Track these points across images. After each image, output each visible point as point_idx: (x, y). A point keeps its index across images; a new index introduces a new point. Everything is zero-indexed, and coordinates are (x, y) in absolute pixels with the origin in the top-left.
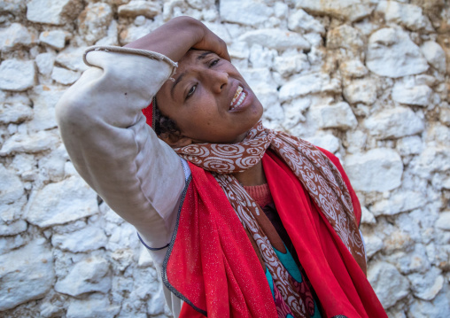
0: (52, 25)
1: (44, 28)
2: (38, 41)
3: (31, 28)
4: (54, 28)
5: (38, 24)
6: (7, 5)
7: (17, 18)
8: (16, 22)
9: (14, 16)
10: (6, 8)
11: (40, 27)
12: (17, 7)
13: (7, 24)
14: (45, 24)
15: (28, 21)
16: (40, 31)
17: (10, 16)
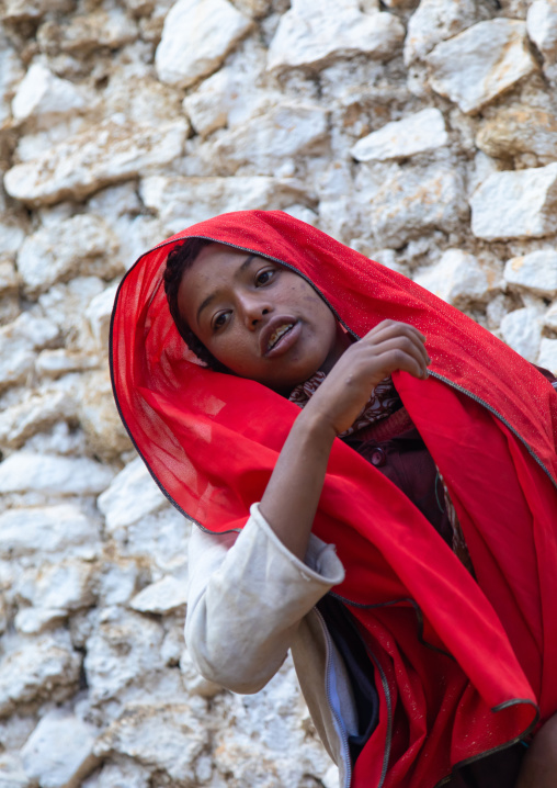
0: (529, 240)
1: (513, 249)
2: (502, 284)
3: (484, 255)
4: (534, 244)
5: (500, 242)
6: (429, 212)
7: (454, 238)
8: (450, 247)
9: (446, 234)
10: (428, 220)
11: (502, 248)
12: (450, 211)
13: (433, 255)
14: (512, 240)
15: (478, 240)
16: (505, 259)
17: (438, 235)
